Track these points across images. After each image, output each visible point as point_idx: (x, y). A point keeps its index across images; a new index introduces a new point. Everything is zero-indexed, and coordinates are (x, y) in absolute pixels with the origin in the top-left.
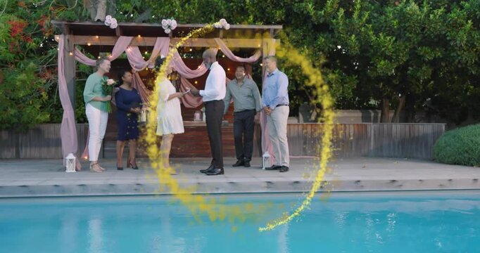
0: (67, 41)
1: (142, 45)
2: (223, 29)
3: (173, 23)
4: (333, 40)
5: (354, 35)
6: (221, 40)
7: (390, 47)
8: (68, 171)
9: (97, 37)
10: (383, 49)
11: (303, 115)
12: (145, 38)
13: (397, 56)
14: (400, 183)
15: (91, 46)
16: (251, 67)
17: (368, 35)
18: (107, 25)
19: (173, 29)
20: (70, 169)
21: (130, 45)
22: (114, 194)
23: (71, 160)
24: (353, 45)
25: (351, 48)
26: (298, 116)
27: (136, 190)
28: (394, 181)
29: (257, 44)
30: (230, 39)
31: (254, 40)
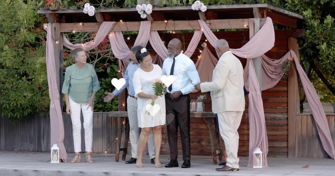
0: (54, 29)
1: (125, 30)
3: (148, 8)
8: (52, 162)
9: (81, 24)
12: (127, 23)
19: (148, 14)
20: (55, 160)
21: (112, 30)
23: (55, 151)
29: (243, 24)
30: (214, 20)
31: (241, 20)
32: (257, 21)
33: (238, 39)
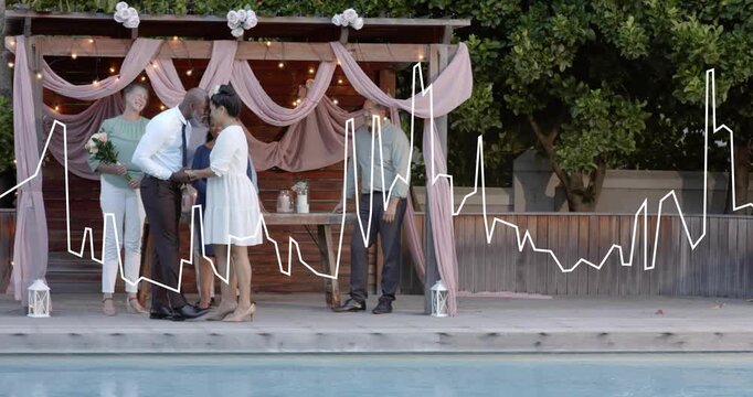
0: (31, 49)
1: (181, 56)
2: (350, 28)
3: (250, 18)
4: (589, 17)
5: (631, 18)
6: (341, 47)
7: (712, 46)
9: (90, 40)
10: (697, 51)
11: (523, 183)
12: (189, 42)
13: (731, 66)
14: (680, 338)
15: (78, 57)
16: (393, 76)
17: (667, 17)
18: (118, 21)
19: (248, 28)
21: (157, 56)
22: (173, 351)
23: (40, 293)
24: (631, 39)
25: (628, 44)
26: (511, 185)
27: (209, 344)
28: (669, 334)
29: (417, 54)
30: (361, 45)
31: (411, 46)
32: (443, 49)
33: (401, 81)
